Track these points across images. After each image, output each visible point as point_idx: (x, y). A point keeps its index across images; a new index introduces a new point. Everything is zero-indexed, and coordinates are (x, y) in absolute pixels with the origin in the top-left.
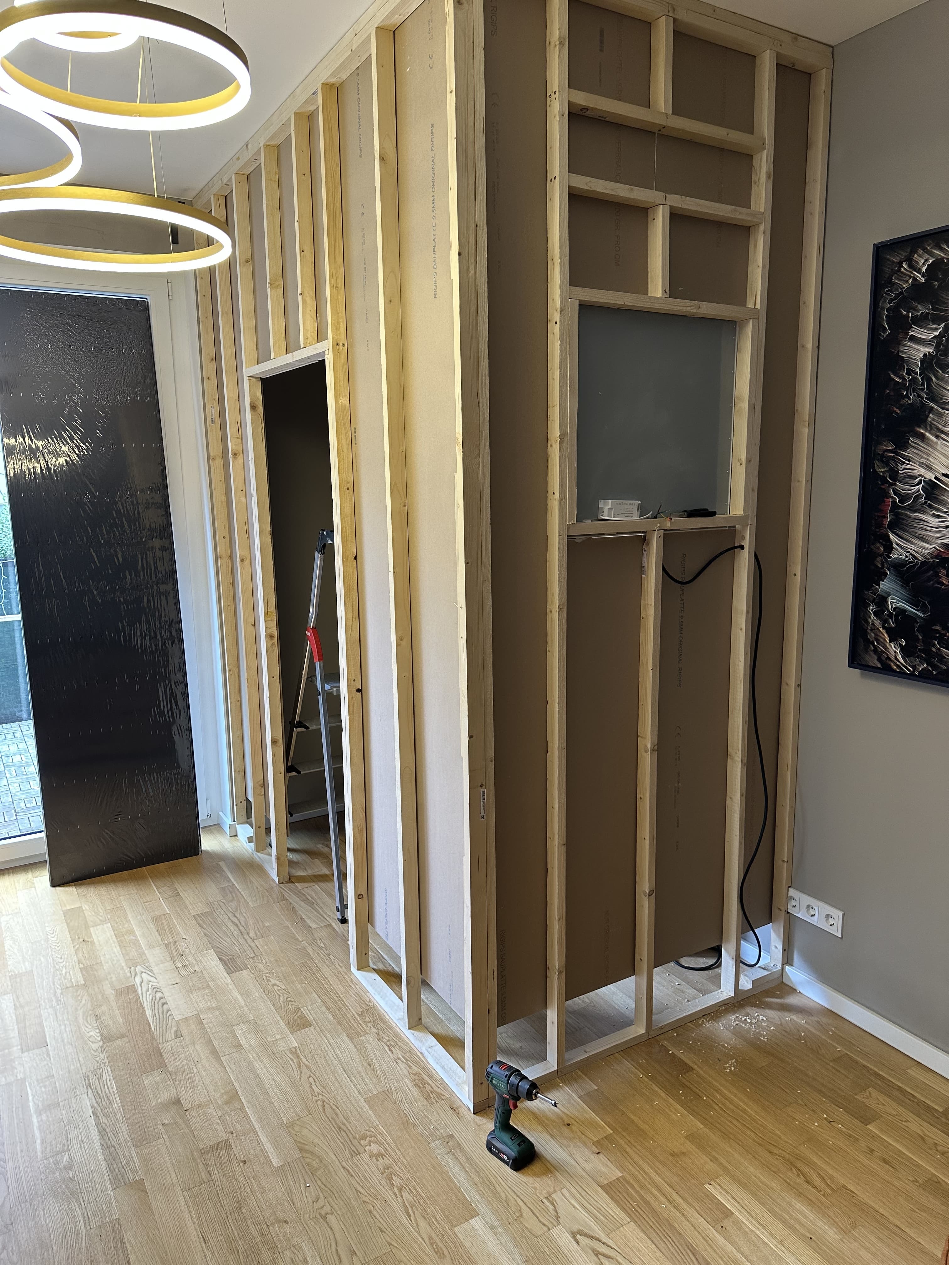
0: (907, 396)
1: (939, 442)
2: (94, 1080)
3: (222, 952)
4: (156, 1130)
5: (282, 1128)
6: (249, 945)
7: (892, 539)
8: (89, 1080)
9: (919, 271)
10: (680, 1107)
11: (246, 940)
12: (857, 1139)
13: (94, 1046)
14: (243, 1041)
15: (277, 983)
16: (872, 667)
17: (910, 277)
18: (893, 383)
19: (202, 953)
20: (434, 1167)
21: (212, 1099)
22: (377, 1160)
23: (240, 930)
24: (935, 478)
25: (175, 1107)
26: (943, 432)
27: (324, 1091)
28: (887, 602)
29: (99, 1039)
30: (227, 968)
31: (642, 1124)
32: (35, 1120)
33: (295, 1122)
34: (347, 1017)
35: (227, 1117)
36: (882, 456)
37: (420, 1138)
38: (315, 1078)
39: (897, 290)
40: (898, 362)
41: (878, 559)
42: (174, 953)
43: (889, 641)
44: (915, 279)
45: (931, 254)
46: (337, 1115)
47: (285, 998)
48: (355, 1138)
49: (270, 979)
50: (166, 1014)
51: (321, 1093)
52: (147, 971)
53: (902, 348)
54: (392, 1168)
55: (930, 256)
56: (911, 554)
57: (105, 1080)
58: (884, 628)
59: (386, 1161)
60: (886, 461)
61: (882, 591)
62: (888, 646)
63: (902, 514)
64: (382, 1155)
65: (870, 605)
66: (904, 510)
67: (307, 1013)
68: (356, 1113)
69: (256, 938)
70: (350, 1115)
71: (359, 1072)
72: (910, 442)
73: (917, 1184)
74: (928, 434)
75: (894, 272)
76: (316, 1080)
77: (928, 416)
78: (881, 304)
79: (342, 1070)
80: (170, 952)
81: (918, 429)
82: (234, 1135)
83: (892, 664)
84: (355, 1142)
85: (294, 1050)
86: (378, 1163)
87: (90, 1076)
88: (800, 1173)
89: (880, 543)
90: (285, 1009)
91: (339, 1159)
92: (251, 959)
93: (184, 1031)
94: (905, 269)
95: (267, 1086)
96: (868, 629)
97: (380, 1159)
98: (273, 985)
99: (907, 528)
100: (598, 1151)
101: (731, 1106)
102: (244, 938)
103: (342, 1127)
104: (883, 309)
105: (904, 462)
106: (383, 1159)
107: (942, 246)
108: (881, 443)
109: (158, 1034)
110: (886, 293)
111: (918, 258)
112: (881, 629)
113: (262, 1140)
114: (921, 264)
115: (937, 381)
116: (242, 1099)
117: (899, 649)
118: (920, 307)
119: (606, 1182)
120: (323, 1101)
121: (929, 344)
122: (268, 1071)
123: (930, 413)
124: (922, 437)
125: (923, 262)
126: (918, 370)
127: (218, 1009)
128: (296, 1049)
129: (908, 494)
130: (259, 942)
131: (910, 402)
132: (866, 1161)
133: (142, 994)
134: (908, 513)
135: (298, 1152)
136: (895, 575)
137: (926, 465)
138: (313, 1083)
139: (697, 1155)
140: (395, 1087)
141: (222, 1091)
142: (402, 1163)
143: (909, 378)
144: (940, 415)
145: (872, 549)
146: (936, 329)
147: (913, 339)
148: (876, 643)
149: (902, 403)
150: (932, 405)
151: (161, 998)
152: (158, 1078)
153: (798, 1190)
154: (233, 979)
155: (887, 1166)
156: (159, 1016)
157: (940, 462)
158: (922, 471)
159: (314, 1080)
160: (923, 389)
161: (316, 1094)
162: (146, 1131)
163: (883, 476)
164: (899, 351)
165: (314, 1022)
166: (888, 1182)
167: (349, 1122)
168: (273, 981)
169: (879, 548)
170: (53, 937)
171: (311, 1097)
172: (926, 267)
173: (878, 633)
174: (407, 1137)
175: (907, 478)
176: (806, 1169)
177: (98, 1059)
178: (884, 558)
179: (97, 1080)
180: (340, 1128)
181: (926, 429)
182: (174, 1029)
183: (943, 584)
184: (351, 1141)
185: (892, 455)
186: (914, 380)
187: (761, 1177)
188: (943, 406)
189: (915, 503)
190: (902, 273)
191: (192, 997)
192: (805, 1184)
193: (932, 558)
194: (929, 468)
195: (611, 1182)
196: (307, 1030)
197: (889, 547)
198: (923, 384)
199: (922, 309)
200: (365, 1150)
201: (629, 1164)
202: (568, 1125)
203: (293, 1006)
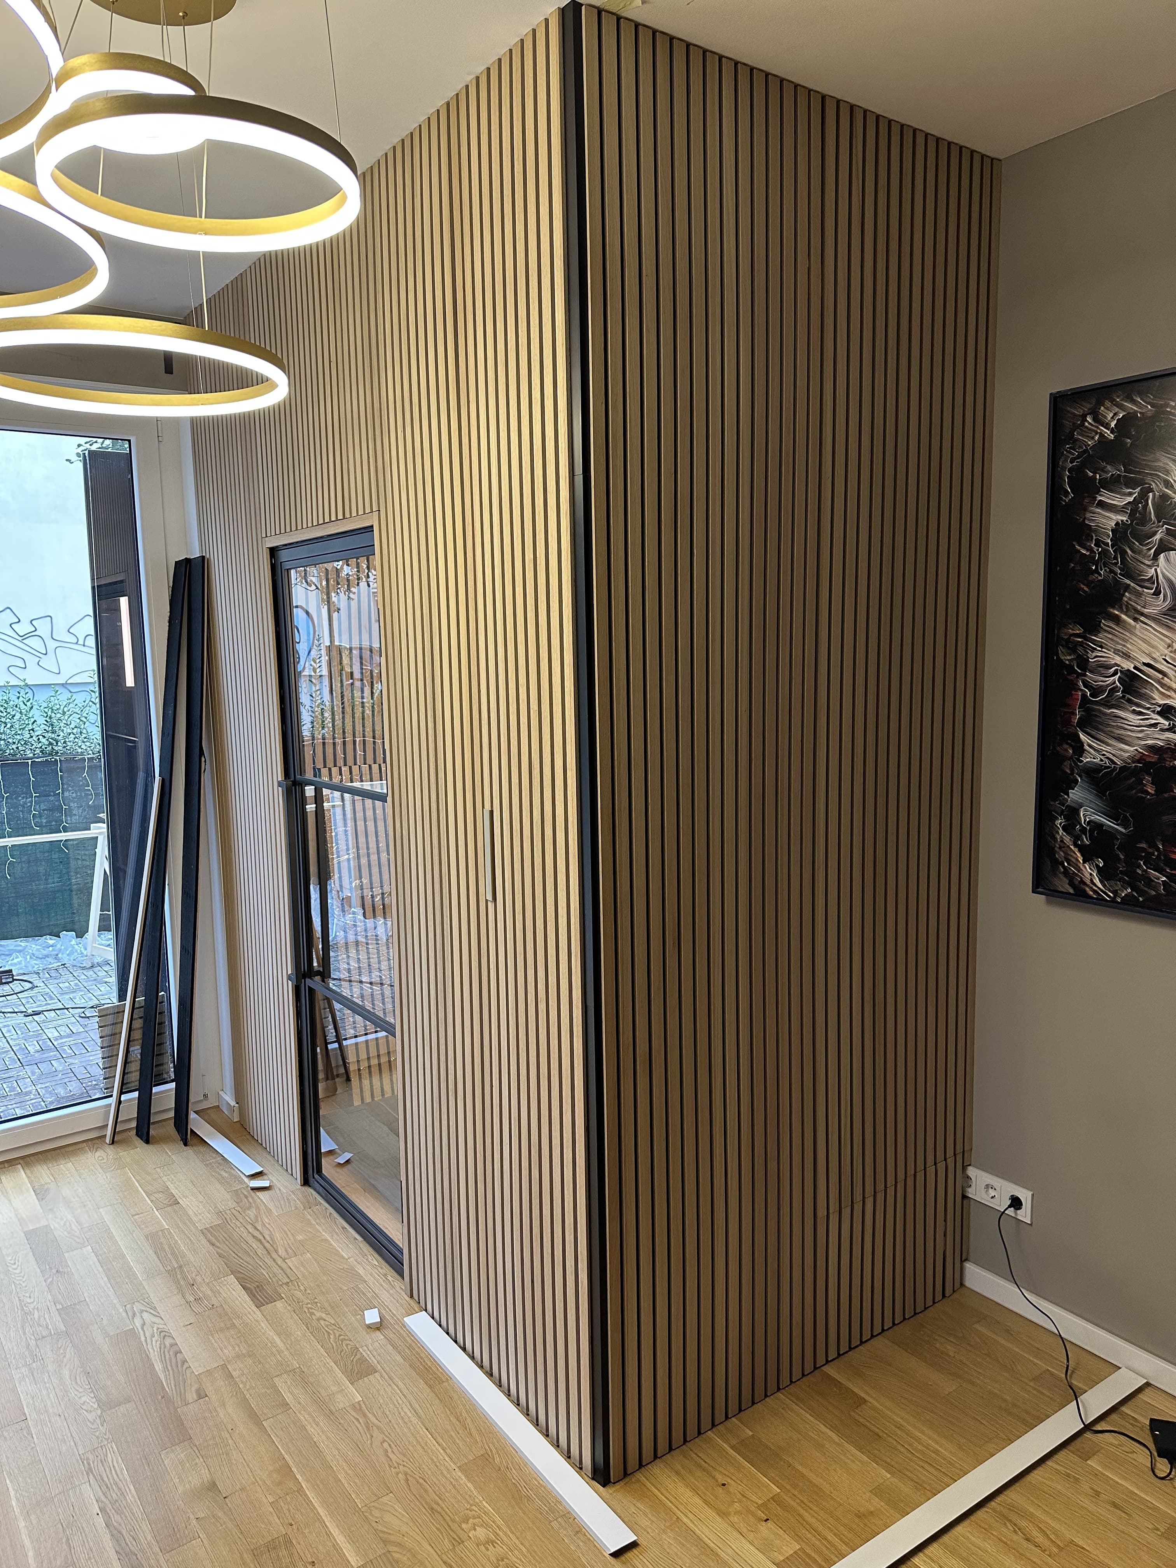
0: (1096, 571)
1: (1138, 626)
2: (96, 1463)
3: (246, 1277)
4: (188, 1527)
5: (357, 1514)
6: (280, 1267)
7: (1083, 740)
8: (89, 1464)
9: (1107, 426)
10: (858, 1453)
11: (274, 1260)
12: (1077, 1480)
13: (91, 1417)
14: (288, 1398)
15: (324, 1315)
16: (1062, 892)
17: (1097, 433)
18: (1078, 555)
19: (219, 1281)
20: (562, 1554)
21: (258, 1480)
22: (487, 1549)
23: (265, 1247)
24: (1134, 668)
25: (210, 1493)
26: (1142, 614)
27: (405, 1459)
28: (1079, 815)
29: (96, 1406)
30: (256, 1300)
31: (815, 1477)
32: (22, 1524)
33: (372, 1504)
34: (422, 1358)
35: (282, 1504)
36: (1068, 641)
37: (539, 1516)
38: (391, 1443)
39: (1081, 447)
40: (1084, 532)
41: (1065, 763)
42: (182, 1283)
43: (1083, 860)
44: (1102, 435)
45: (1121, 407)
46: (426, 1491)
47: (337, 1336)
48: (453, 1521)
49: (314, 1311)
50: (182, 1366)
51: (401, 1463)
52: (148, 1310)
53: (1088, 515)
54: (508, 1559)
55: (1120, 409)
56: (1108, 758)
57: (110, 1462)
58: (1076, 845)
59: (500, 1550)
60: (1072, 648)
61: (1073, 801)
62: (1081, 867)
63: (1094, 710)
64: (493, 1542)
65: (1057, 819)
66: (1096, 705)
67: (368, 1355)
68: (451, 1487)
69: (287, 1256)
70: (443, 1490)
71: (447, 1431)
72: (1102, 625)
73: (1159, 1533)
74: (1123, 616)
75: (1076, 427)
76: (392, 1445)
77: (1123, 595)
78: (1061, 463)
79: (424, 1430)
80: (177, 1282)
81: (1111, 610)
82: (294, 1527)
83: (1087, 889)
84: (455, 1526)
85: (357, 1405)
86: (489, 1553)
87: (90, 1458)
88: (1017, 1529)
89: (1068, 744)
90: (339, 1351)
91: (438, 1551)
92: (284, 1286)
93: (209, 1389)
94: (1090, 423)
95: (329, 1458)
96: (1055, 846)
97: (491, 1547)
98: (318, 1320)
99: (1100, 726)
100: (766, 1518)
101: (920, 1447)
102: (271, 1257)
103: (435, 1507)
104: (1064, 469)
105: (1095, 649)
106: (495, 1547)
107: (1134, 398)
108: (1065, 626)
109: (175, 1396)
110: (1066, 451)
111: (1106, 411)
112: (1072, 847)
113: (333, 1533)
114: (1109, 419)
115: (1133, 555)
116: (299, 1477)
117: (1096, 871)
118: (1109, 468)
119: (782, 1558)
120: (406, 1474)
121: (1122, 511)
122: (328, 1438)
123: (1125, 591)
124: (1117, 620)
125: (1112, 416)
126: (1109, 541)
127: (250, 1356)
128: (360, 1405)
129: (1101, 686)
130: (293, 1262)
131: (1100, 578)
132: (1092, 1507)
133: (146, 1341)
134: (1102, 709)
135: (382, 1545)
136: (1087, 782)
137: (1123, 653)
138: (389, 1450)
139: (888, 1515)
140: (496, 1449)
141: (271, 1468)
142: (520, 1551)
143: (1098, 550)
144: (1139, 595)
145: (1057, 751)
146: (1130, 494)
147: (1102, 505)
148: (1066, 864)
149: (1090, 579)
150: (1128, 582)
151: (172, 1345)
152: (182, 1455)
153: (1018, 1552)
154: (265, 1314)
155: (1120, 1512)
156: (173, 1369)
157: (1140, 649)
158: (1118, 659)
159: (390, 1445)
160: (1116, 564)
161: (396, 1465)
162: (176, 1529)
163: (1070, 665)
164: (1085, 518)
165: (379, 1367)
166: (1123, 1532)
167: (443, 1500)
168: (318, 1314)
169: (1066, 750)
170: (16, 1269)
171: (388, 1468)
172: (1115, 422)
173: (1069, 853)
174: (522, 1514)
175: (1100, 667)
176: (1023, 1523)
177: (97, 1434)
178: (1073, 761)
179: (99, 1462)
180: (432, 1509)
181: (1122, 611)
182: (196, 1386)
183: (1148, 793)
184: (449, 1526)
185: (1080, 640)
186: (1105, 553)
187: (971, 1537)
188: (1143, 584)
189: (1111, 696)
190: (1086, 427)
191: (213, 1341)
192: (1025, 1543)
193: (1134, 762)
194: (1127, 656)
195: (787, 1558)
196: (371, 1377)
197: (1080, 749)
198: (1115, 558)
199: (1111, 471)
200: (469, 1536)
201: (807, 1533)
202: (724, 1485)
203: (349, 1347)
